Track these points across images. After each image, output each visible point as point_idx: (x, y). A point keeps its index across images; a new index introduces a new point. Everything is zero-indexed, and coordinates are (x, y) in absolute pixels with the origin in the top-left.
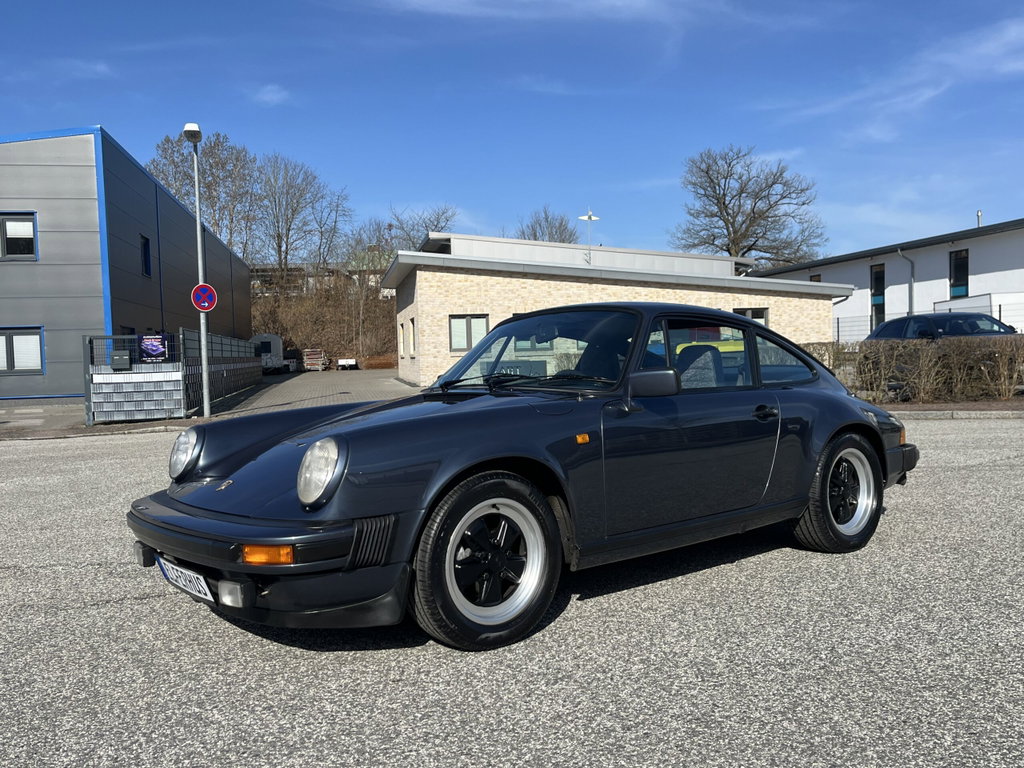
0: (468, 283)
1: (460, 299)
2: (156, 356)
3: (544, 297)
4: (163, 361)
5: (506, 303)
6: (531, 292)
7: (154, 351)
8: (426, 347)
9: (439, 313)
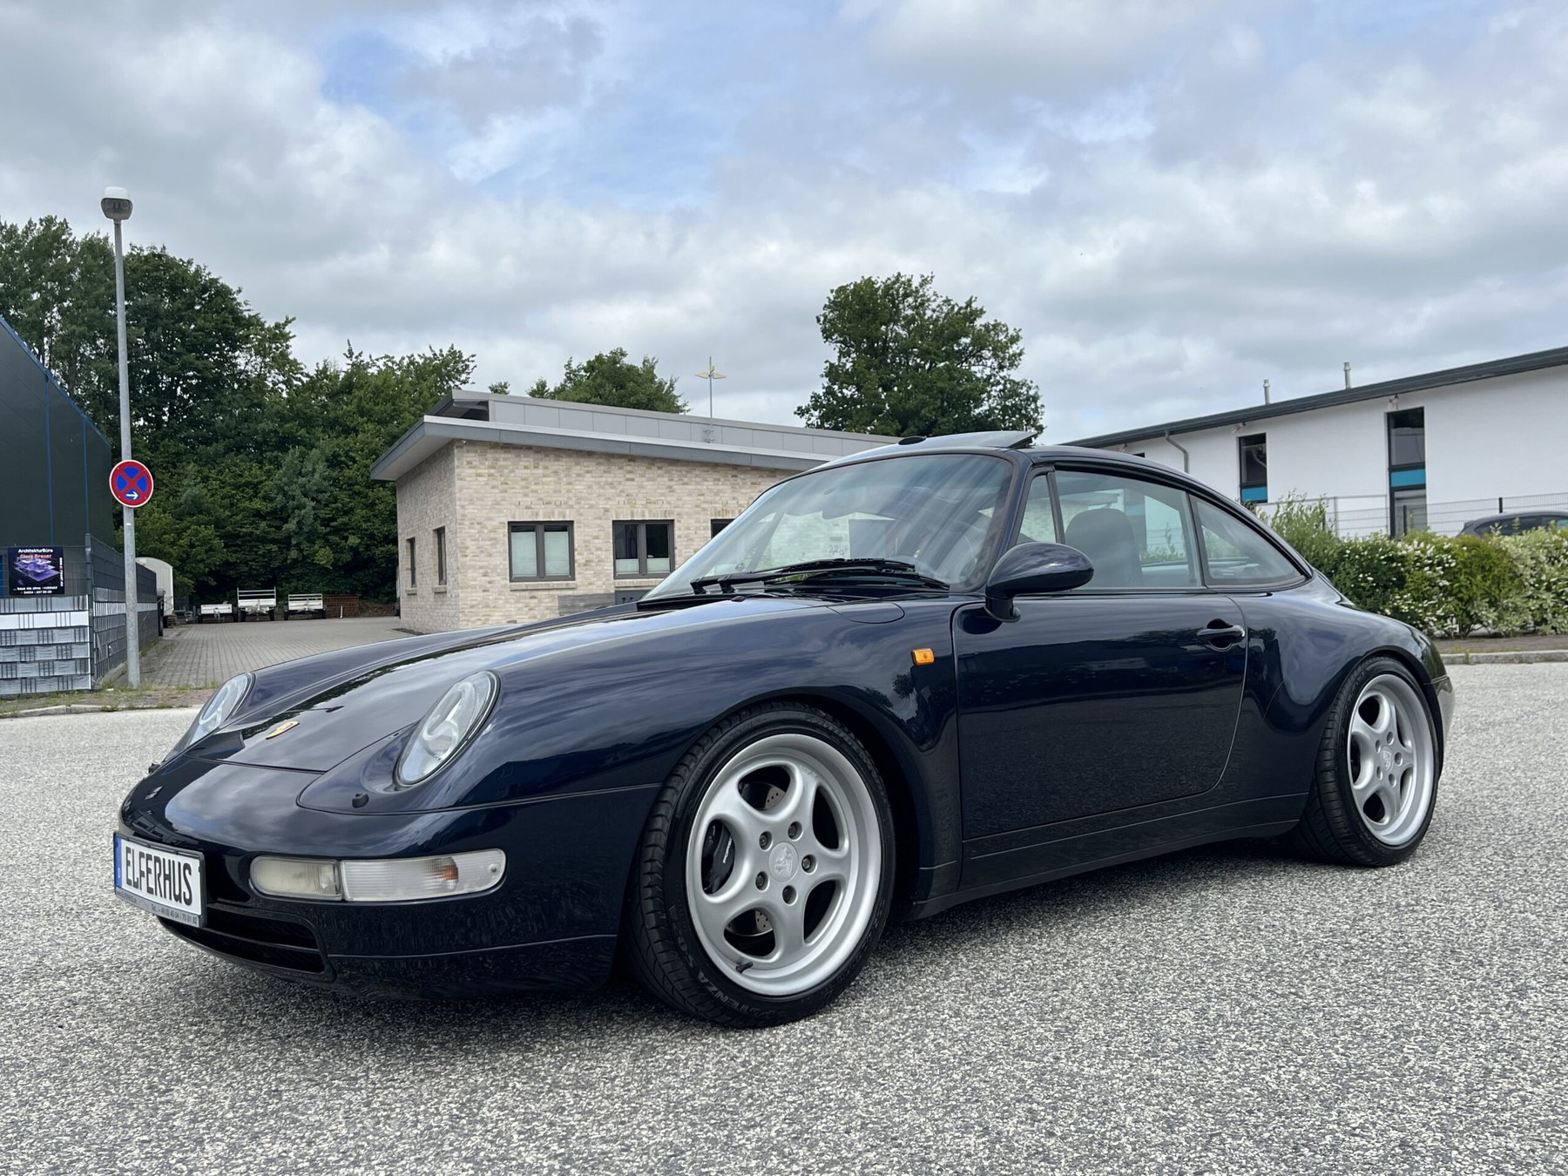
0: (540, 471)
1: (526, 495)
2: (43, 584)
3: (663, 495)
4: (55, 593)
5: (602, 504)
6: (641, 487)
7: (38, 575)
8: (470, 574)
9: (491, 519)
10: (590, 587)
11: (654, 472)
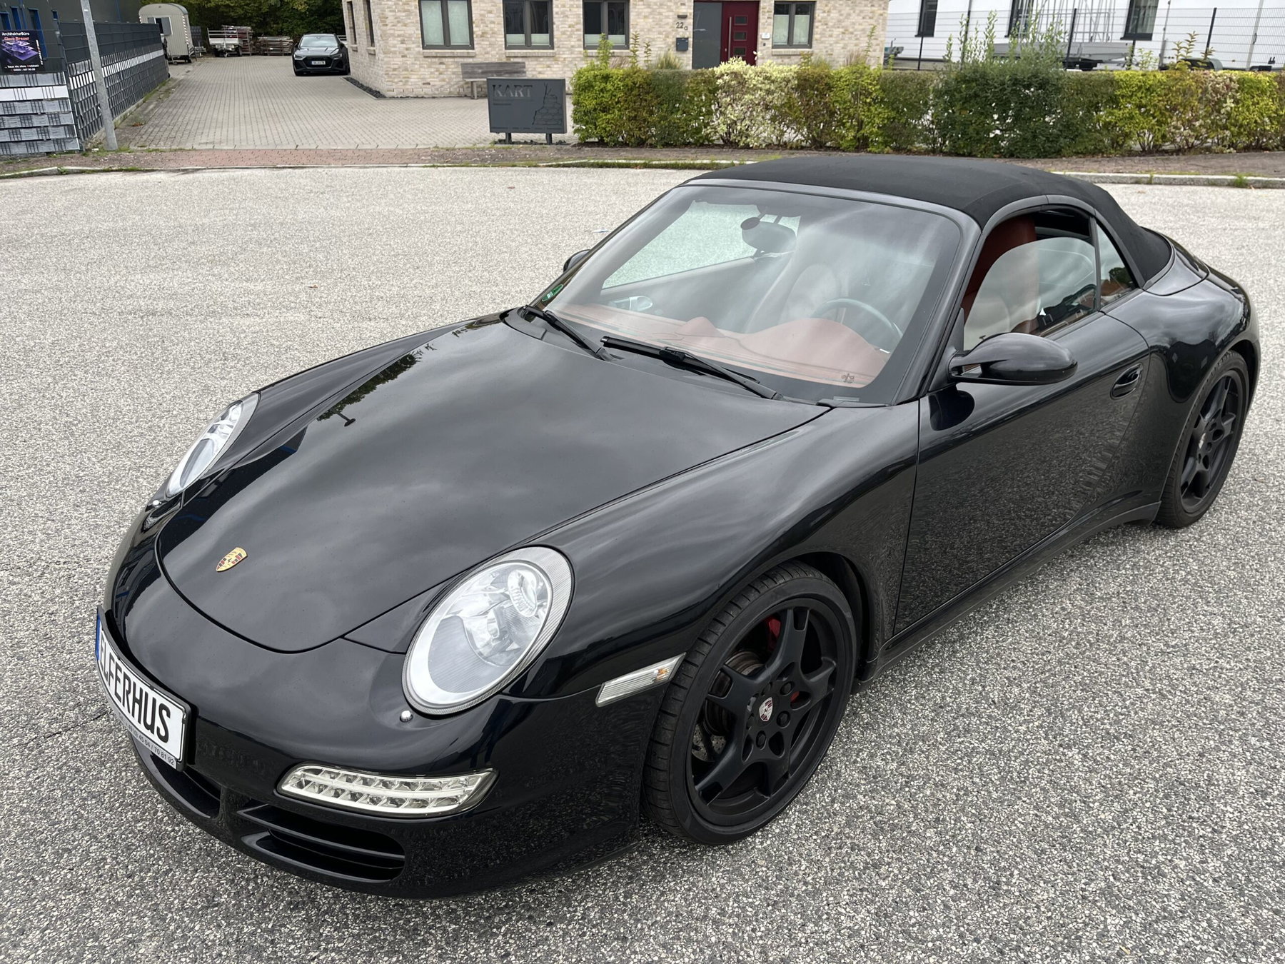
2: (26, 63)
4: (38, 70)
7: (21, 54)
8: (391, 41)
10: (487, 56)
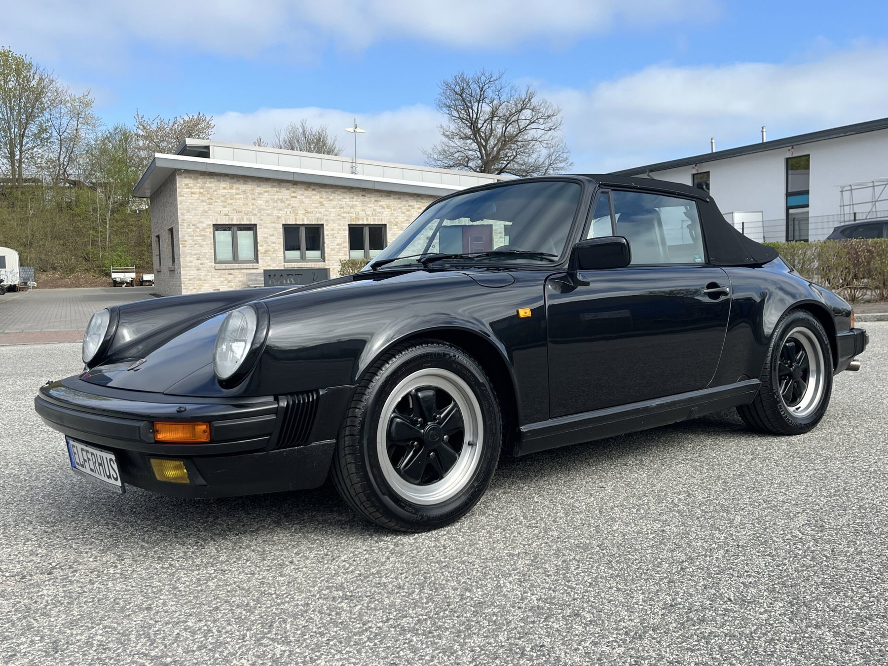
0: (234, 191)
1: (225, 207)
3: (316, 207)
5: (276, 213)
6: (302, 202)
8: (187, 258)
9: (202, 222)
10: (269, 266)
11: (309, 193)
